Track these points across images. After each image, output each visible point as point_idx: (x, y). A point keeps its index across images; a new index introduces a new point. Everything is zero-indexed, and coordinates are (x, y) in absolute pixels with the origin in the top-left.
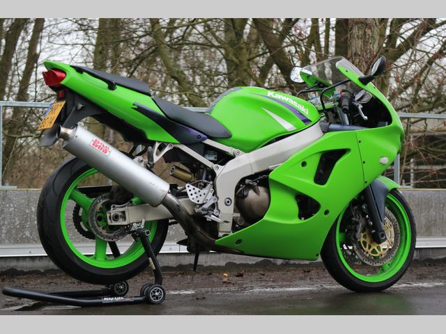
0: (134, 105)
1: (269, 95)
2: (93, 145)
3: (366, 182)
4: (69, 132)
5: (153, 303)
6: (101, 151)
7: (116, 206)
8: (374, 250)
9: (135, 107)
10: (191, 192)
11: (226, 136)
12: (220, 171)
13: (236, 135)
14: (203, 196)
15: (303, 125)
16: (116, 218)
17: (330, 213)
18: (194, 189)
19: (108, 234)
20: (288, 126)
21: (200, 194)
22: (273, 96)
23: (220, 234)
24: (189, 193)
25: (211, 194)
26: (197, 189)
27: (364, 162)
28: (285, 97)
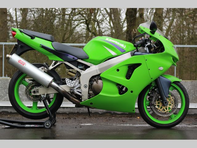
0: (40, 45)
1: (106, 40)
2: (18, 62)
3: (152, 78)
4: (10, 56)
5: (46, 128)
6: (22, 65)
7: (36, 87)
8: (164, 109)
9: (41, 46)
10: (68, 82)
11: (86, 58)
12: (83, 73)
13: (91, 57)
14: (73, 84)
15: (120, 53)
16: (34, 92)
17: (133, 92)
18: (69, 81)
19: (34, 99)
20: (113, 53)
21: (72, 83)
22: (108, 40)
23: (83, 100)
24: (67, 82)
25: (77, 83)
26: (70, 81)
27: (149, 69)
28: (113, 41)
